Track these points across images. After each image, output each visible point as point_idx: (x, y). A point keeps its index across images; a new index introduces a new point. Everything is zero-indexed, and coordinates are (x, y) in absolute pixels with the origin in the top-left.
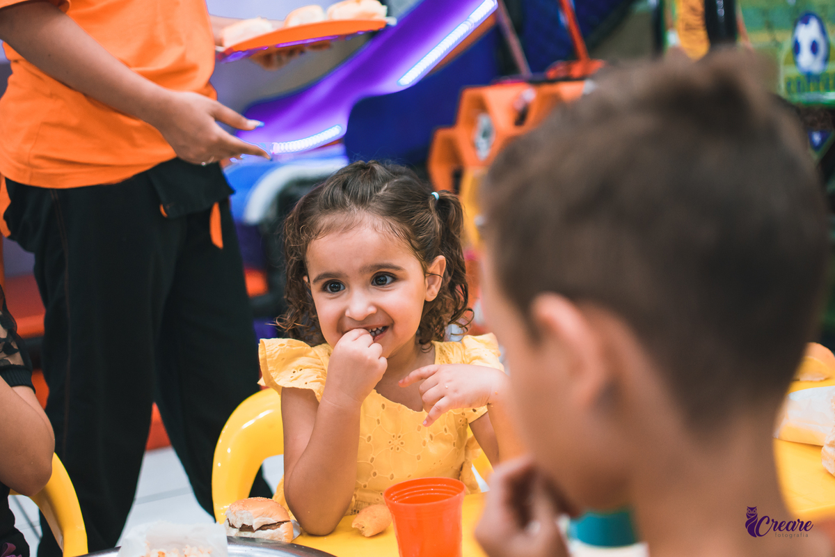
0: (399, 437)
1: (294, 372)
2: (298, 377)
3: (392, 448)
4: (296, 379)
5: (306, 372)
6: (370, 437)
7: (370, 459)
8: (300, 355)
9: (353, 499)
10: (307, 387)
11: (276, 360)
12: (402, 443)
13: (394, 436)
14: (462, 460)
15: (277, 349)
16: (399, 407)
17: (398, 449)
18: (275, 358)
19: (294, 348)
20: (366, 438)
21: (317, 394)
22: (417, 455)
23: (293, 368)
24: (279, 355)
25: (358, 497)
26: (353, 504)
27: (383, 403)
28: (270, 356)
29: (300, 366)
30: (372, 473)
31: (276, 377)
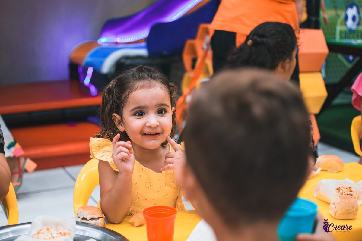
0: (149, 183)
1: (103, 153)
2: (104, 155)
3: (146, 188)
4: (102, 156)
5: (108, 153)
6: (136, 183)
7: (137, 192)
8: (107, 145)
9: (130, 209)
10: (106, 160)
11: (96, 147)
12: (150, 185)
13: (147, 182)
14: (178, 195)
15: (96, 142)
16: (149, 170)
17: (149, 188)
18: (95, 146)
19: (104, 142)
20: (135, 183)
21: (110, 164)
22: (157, 190)
23: (103, 151)
24: (97, 145)
25: (132, 208)
26: (130, 211)
27: (143, 168)
28: (93, 145)
29: (106, 150)
30: (137, 198)
31: (95, 154)
